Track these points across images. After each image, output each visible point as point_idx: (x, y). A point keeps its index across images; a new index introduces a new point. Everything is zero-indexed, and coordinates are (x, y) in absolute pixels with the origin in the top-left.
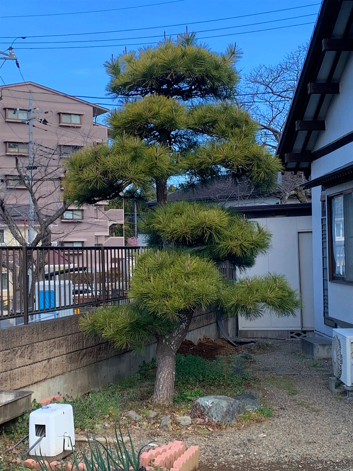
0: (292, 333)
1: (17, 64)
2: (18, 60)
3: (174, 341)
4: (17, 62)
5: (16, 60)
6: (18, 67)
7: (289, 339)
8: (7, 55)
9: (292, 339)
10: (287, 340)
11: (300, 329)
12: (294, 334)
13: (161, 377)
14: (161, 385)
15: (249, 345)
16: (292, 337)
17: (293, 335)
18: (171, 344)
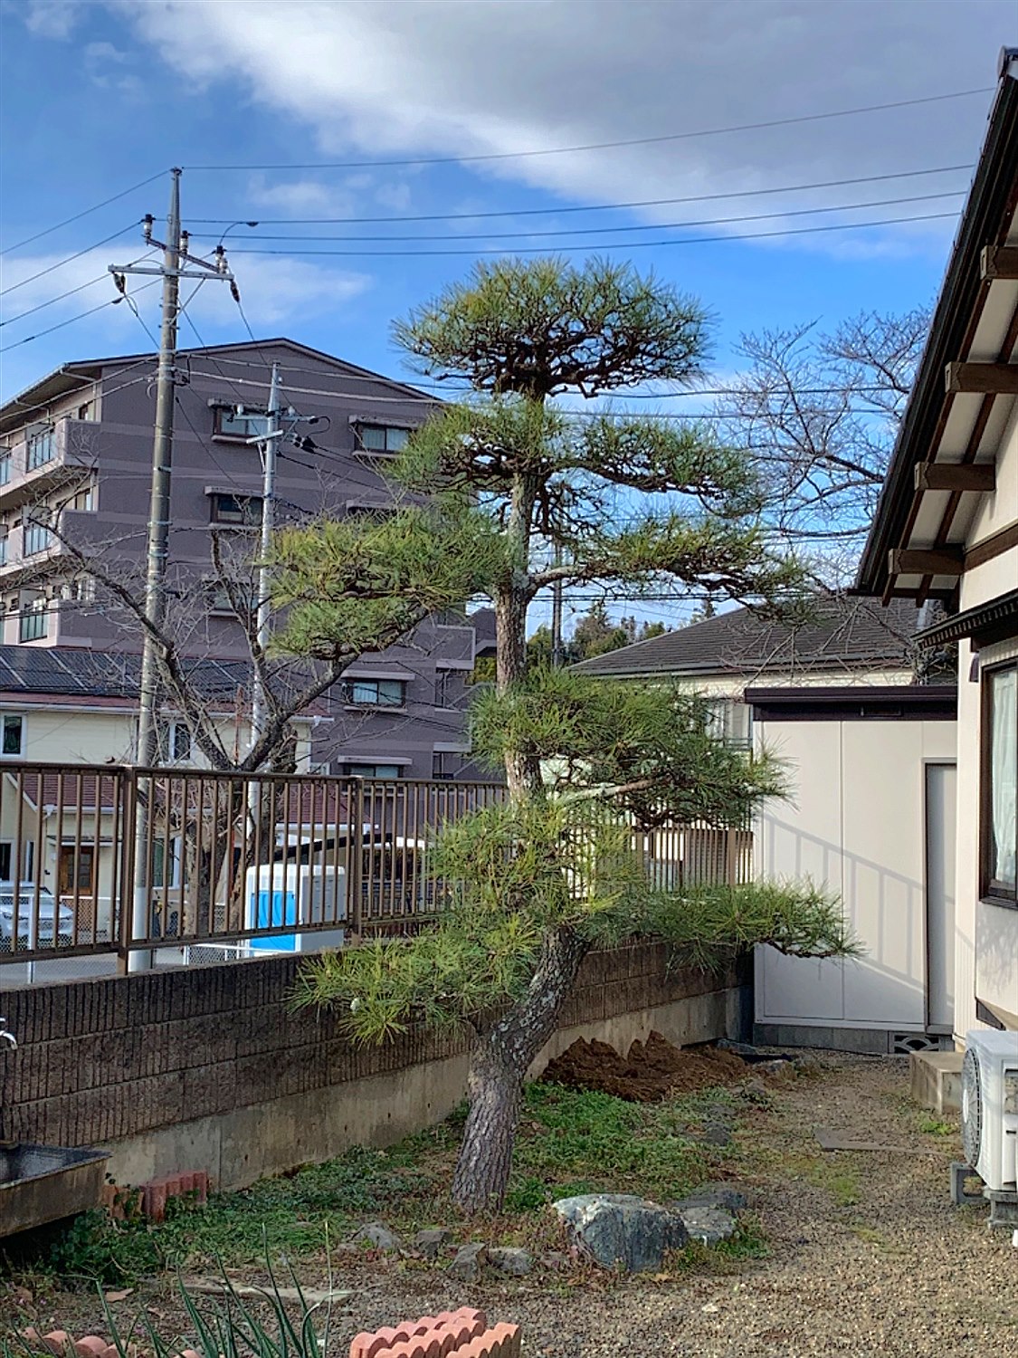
0: (899, 1038)
1: (235, 292)
2: (235, 281)
3: (521, 1040)
4: (233, 285)
5: (231, 280)
6: (237, 298)
7: (892, 1056)
8: (208, 266)
9: (899, 1055)
10: (884, 1056)
11: (921, 1028)
12: (905, 1040)
13: (476, 1136)
14: (475, 1158)
15: (770, 1063)
16: (898, 1050)
17: (903, 1044)
18: (512, 1046)
